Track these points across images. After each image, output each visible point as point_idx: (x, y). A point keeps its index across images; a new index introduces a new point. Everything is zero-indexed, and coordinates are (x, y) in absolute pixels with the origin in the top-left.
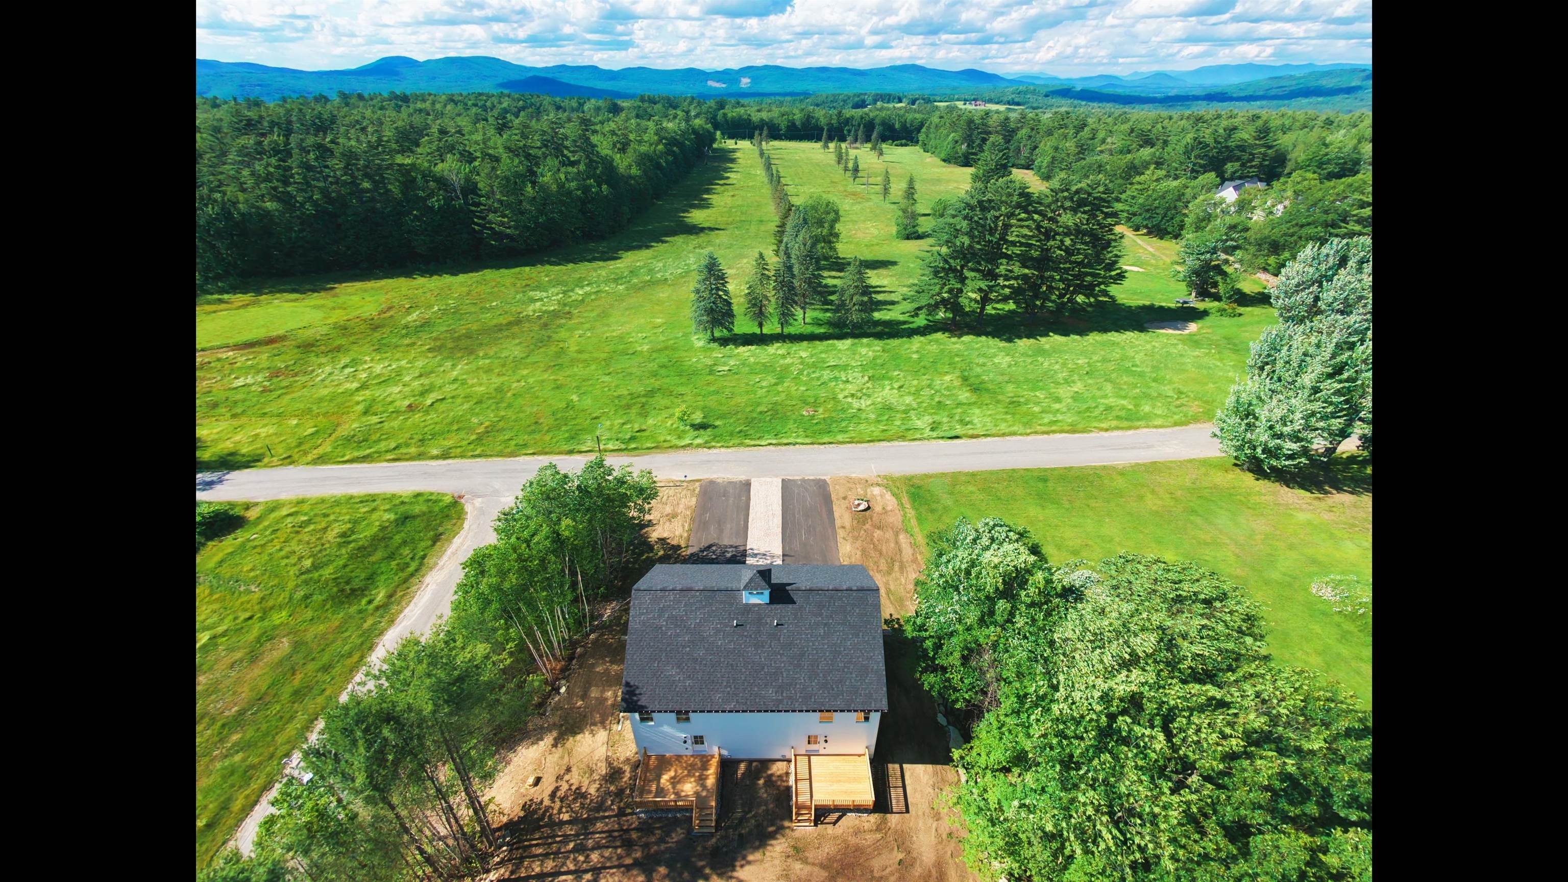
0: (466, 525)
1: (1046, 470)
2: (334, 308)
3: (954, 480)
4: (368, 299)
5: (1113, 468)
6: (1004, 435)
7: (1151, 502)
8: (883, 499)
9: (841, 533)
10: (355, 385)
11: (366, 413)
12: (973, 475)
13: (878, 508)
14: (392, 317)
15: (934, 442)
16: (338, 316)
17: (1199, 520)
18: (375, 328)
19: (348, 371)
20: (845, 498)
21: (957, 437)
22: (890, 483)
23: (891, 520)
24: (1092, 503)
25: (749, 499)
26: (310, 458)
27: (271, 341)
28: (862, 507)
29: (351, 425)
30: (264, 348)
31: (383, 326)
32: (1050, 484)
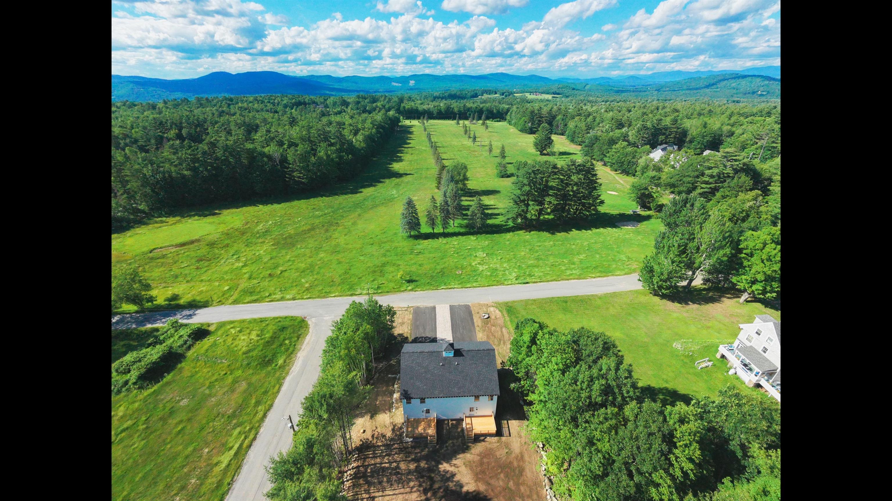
0: (310, 330)
1: (567, 297)
2: (219, 224)
3: (526, 303)
4: (235, 218)
5: (596, 295)
6: (548, 281)
7: (612, 311)
8: (495, 313)
9: (477, 329)
10: (241, 264)
11: (250, 278)
12: (535, 300)
13: (493, 317)
14: (249, 227)
15: (517, 285)
16: (222, 228)
17: (632, 318)
18: (243, 233)
19: (235, 257)
20: (478, 313)
21: (527, 283)
22: (498, 305)
23: (499, 322)
24: (587, 312)
25: (435, 315)
26: (230, 301)
27: (192, 242)
28: (486, 317)
29: (244, 284)
30: (191, 246)
31: (246, 233)
32: (568, 304)
